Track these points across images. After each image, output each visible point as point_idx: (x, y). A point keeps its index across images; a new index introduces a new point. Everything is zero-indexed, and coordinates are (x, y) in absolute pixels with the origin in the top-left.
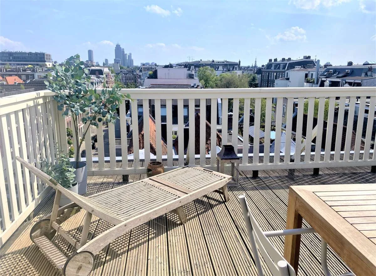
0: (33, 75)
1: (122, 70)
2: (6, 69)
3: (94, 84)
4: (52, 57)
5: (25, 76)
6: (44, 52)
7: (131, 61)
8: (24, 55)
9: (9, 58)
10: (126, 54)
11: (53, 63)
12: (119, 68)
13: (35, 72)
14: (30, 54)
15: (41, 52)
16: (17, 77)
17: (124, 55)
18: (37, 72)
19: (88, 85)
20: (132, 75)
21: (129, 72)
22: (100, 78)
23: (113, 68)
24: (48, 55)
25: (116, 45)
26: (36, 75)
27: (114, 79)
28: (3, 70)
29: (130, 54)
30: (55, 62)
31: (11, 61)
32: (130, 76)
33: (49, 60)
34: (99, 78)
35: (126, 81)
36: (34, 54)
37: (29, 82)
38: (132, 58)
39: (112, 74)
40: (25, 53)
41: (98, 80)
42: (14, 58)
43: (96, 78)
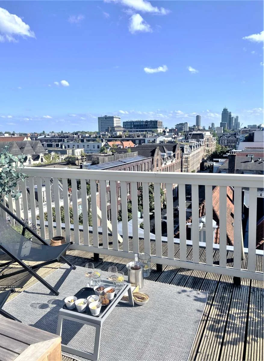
0: (144, 140)
1: (225, 133)
2: (125, 135)
3: (193, 147)
4: (163, 124)
5: (138, 140)
6: (157, 120)
7: (237, 124)
8: (141, 124)
9: (131, 126)
10: (233, 117)
11: (164, 129)
12: (222, 132)
13: (146, 137)
14: (147, 122)
15: (155, 120)
16: (130, 142)
17: (231, 119)
18: (147, 137)
19: (187, 148)
20: (234, 137)
21: (232, 135)
22: (200, 142)
23: (216, 131)
24: (160, 122)
25: (224, 109)
26: (146, 140)
27: (216, 142)
28: (124, 136)
29: (237, 117)
30: (166, 128)
31: (131, 128)
32: (232, 138)
33: (160, 127)
34: (198, 141)
35: (227, 144)
36: (149, 121)
37: (137, 146)
38: (239, 121)
39: (213, 138)
40: (143, 122)
41: (197, 144)
42: (135, 126)
43: (196, 142)
